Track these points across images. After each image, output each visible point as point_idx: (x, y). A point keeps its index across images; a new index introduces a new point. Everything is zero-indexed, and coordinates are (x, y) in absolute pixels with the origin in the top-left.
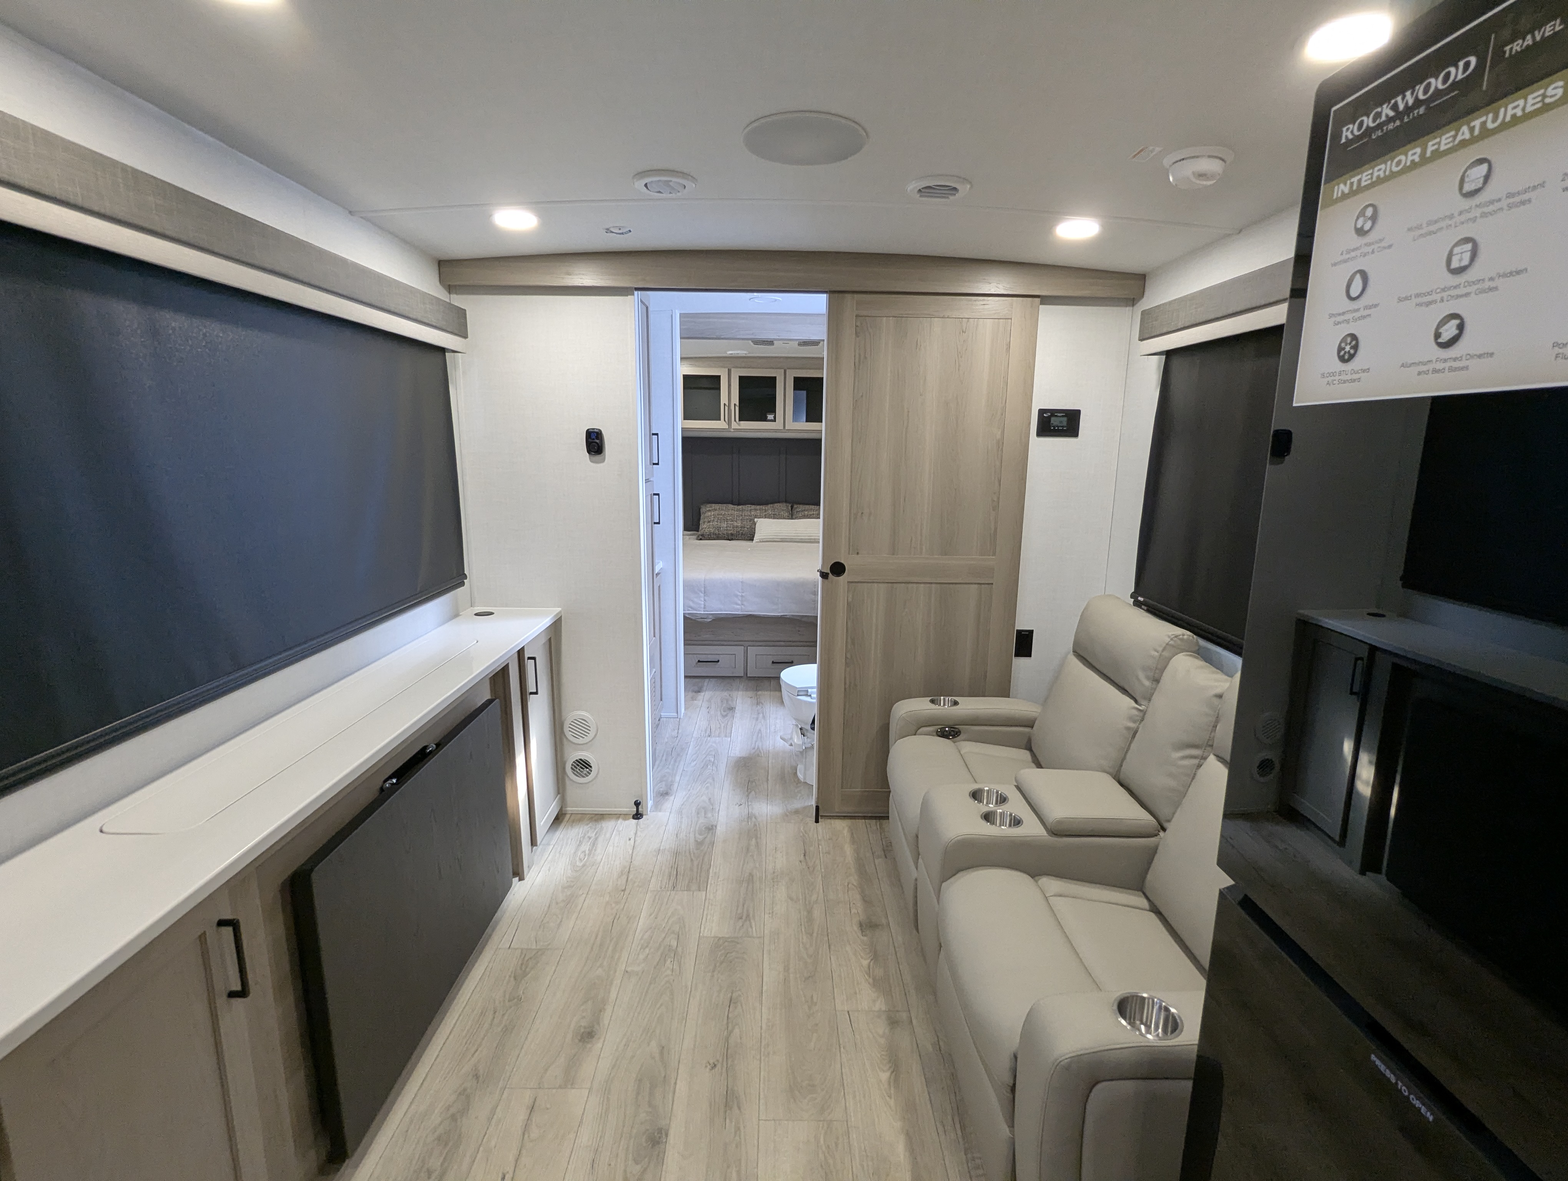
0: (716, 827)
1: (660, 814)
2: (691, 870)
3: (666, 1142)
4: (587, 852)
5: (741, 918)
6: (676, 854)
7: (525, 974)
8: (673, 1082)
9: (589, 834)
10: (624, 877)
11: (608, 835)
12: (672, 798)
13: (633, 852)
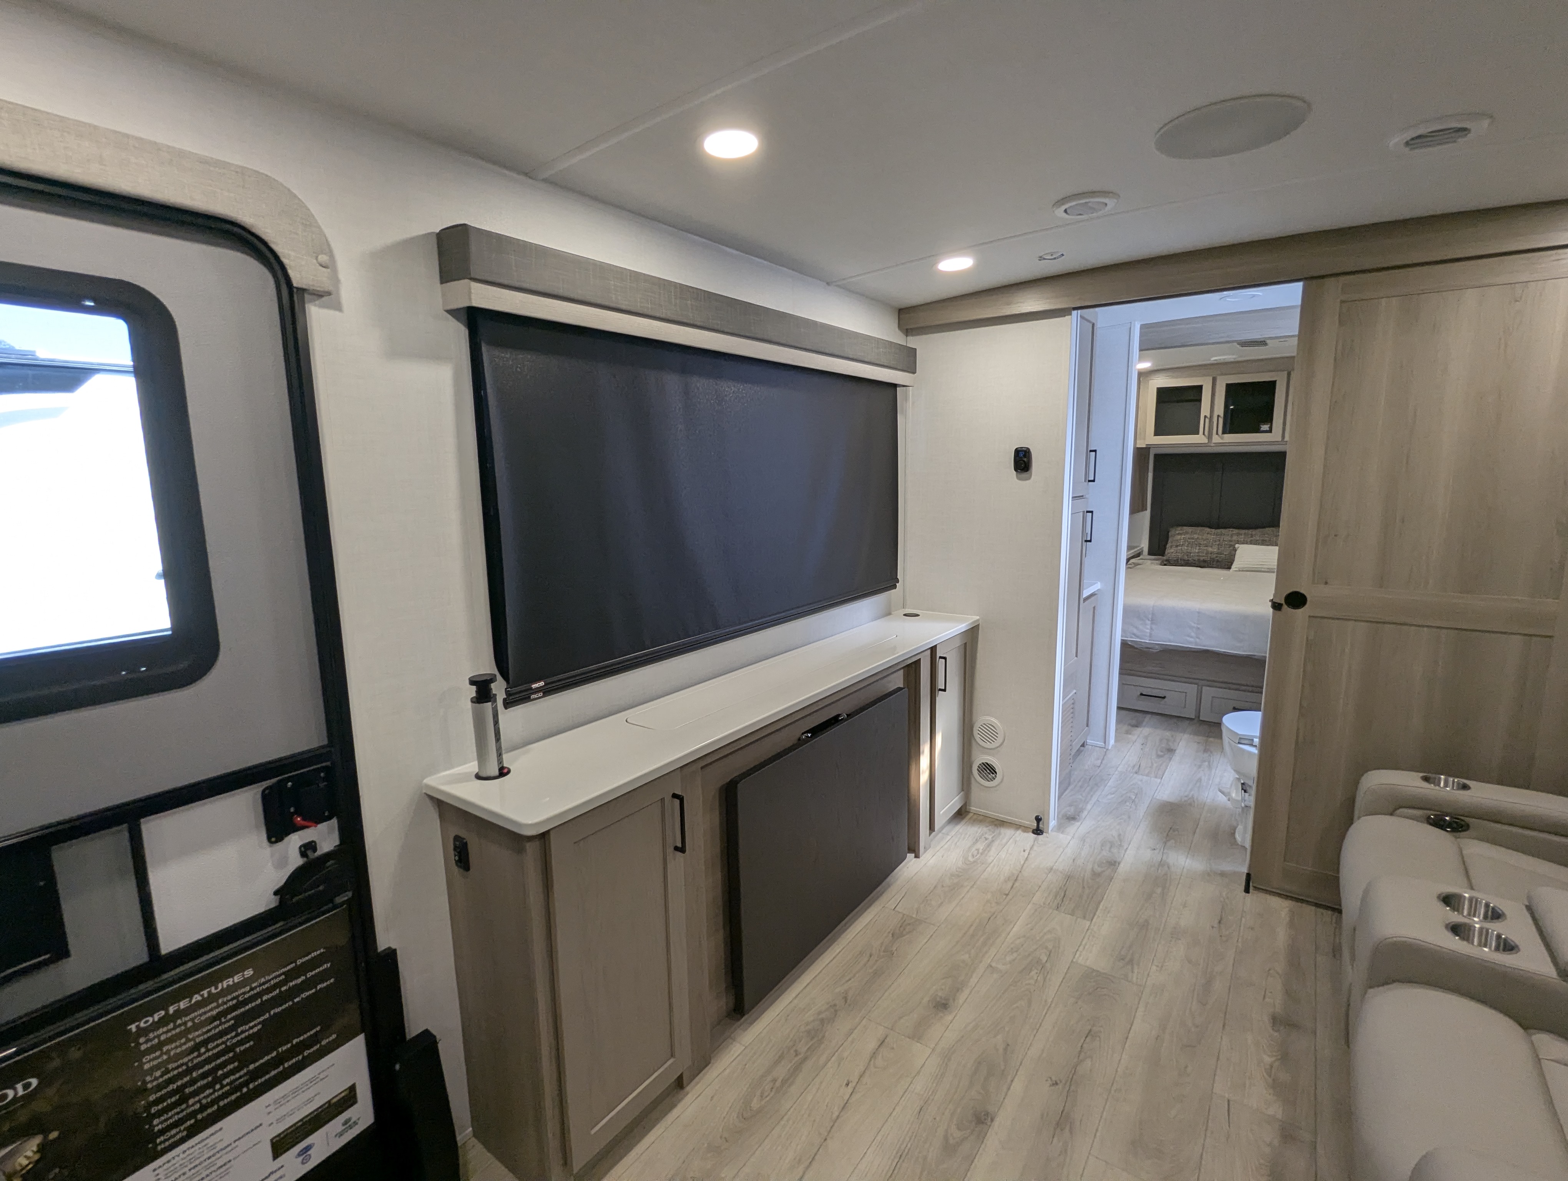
0: (1119, 864)
1: (1061, 836)
2: (1081, 897)
3: (990, 1126)
4: (981, 851)
5: (1123, 959)
6: (1069, 877)
7: (902, 935)
8: (1009, 1079)
9: (987, 836)
10: (1010, 884)
11: (1004, 841)
12: (1078, 824)
13: (1024, 863)
